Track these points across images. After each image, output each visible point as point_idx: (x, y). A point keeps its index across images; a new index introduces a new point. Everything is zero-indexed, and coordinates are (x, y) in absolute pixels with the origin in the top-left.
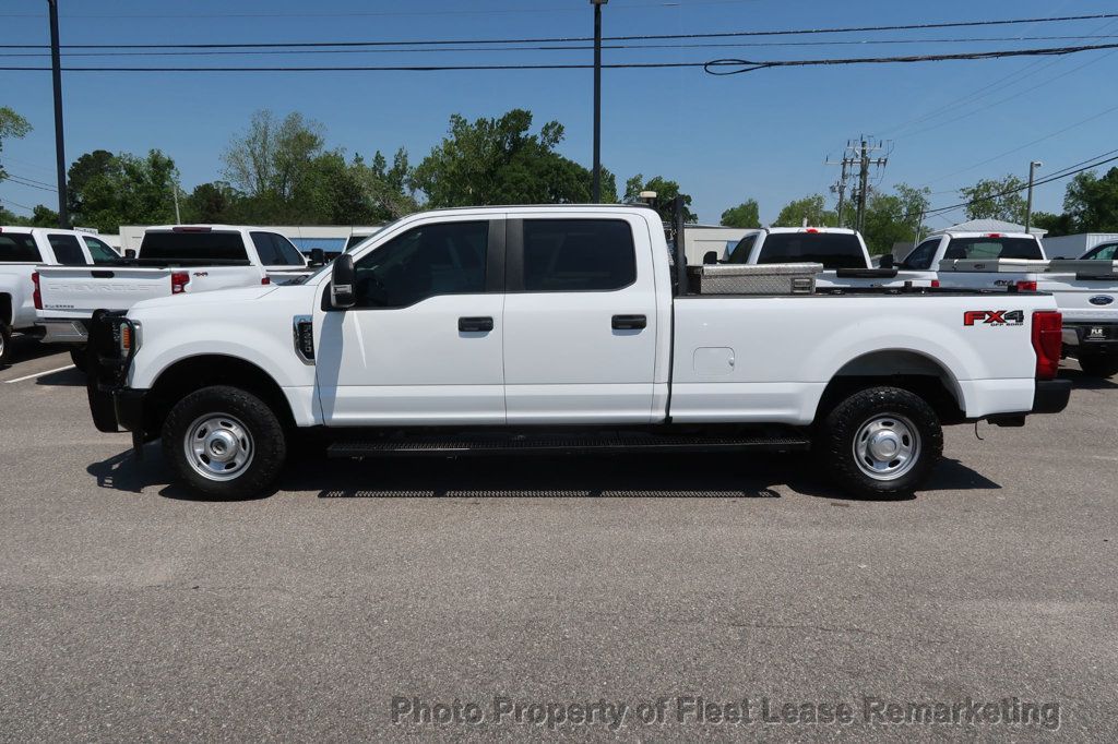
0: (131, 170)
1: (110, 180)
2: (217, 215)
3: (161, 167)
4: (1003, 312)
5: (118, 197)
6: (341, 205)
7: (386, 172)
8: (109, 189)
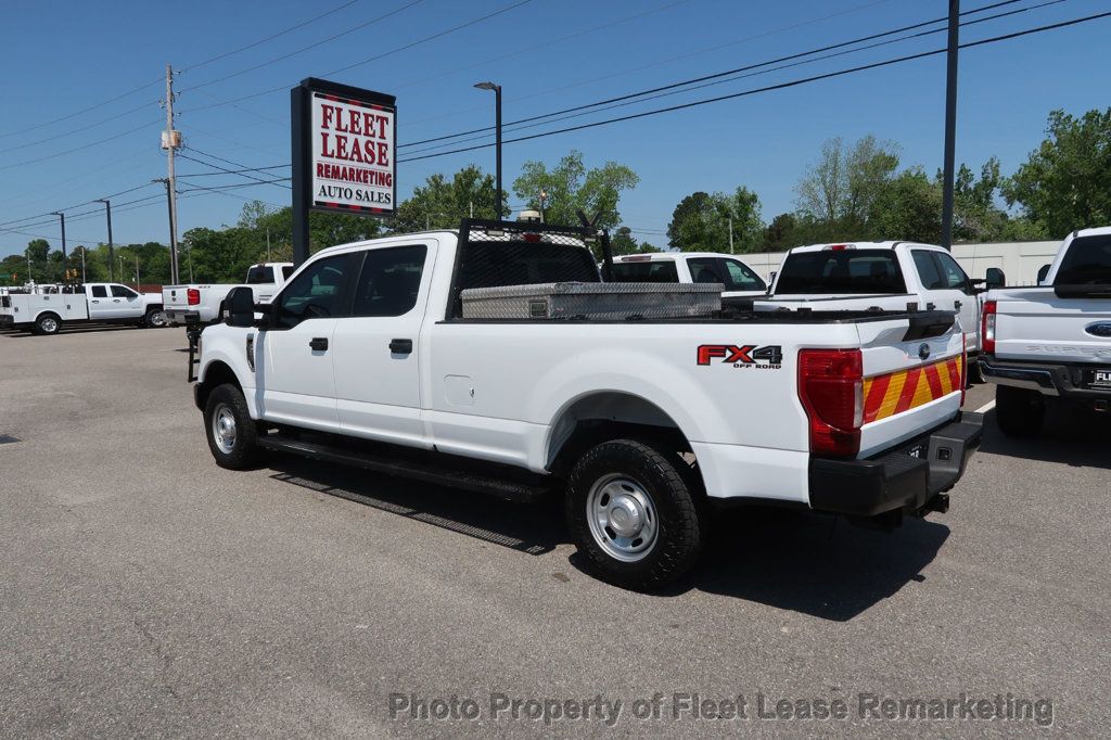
0: (721, 208)
1: (705, 217)
2: (778, 243)
3: (746, 201)
4: (751, 348)
5: (707, 231)
6: (913, 225)
7: (971, 186)
8: (701, 225)
